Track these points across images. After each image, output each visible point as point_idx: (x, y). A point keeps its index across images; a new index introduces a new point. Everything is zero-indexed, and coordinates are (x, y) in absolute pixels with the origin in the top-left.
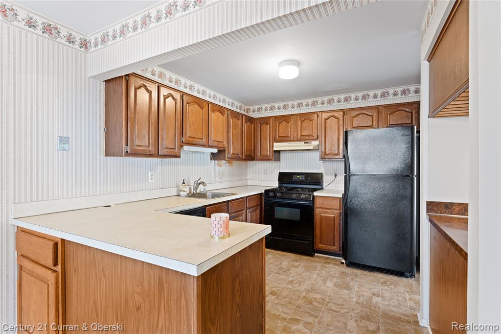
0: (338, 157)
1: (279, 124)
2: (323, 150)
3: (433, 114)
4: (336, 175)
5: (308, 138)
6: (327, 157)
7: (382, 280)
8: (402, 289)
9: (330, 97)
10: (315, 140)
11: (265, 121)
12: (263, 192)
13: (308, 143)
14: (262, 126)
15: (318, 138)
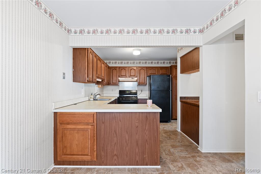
0: (144, 84)
1: (121, 70)
2: (139, 81)
3: (182, 72)
4: (142, 91)
5: (133, 76)
6: (140, 84)
7: (163, 124)
8: (169, 125)
9: (140, 61)
10: (136, 77)
11: (115, 68)
12: (117, 98)
13: (133, 78)
14: (113, 70)
15: (137, 77)
